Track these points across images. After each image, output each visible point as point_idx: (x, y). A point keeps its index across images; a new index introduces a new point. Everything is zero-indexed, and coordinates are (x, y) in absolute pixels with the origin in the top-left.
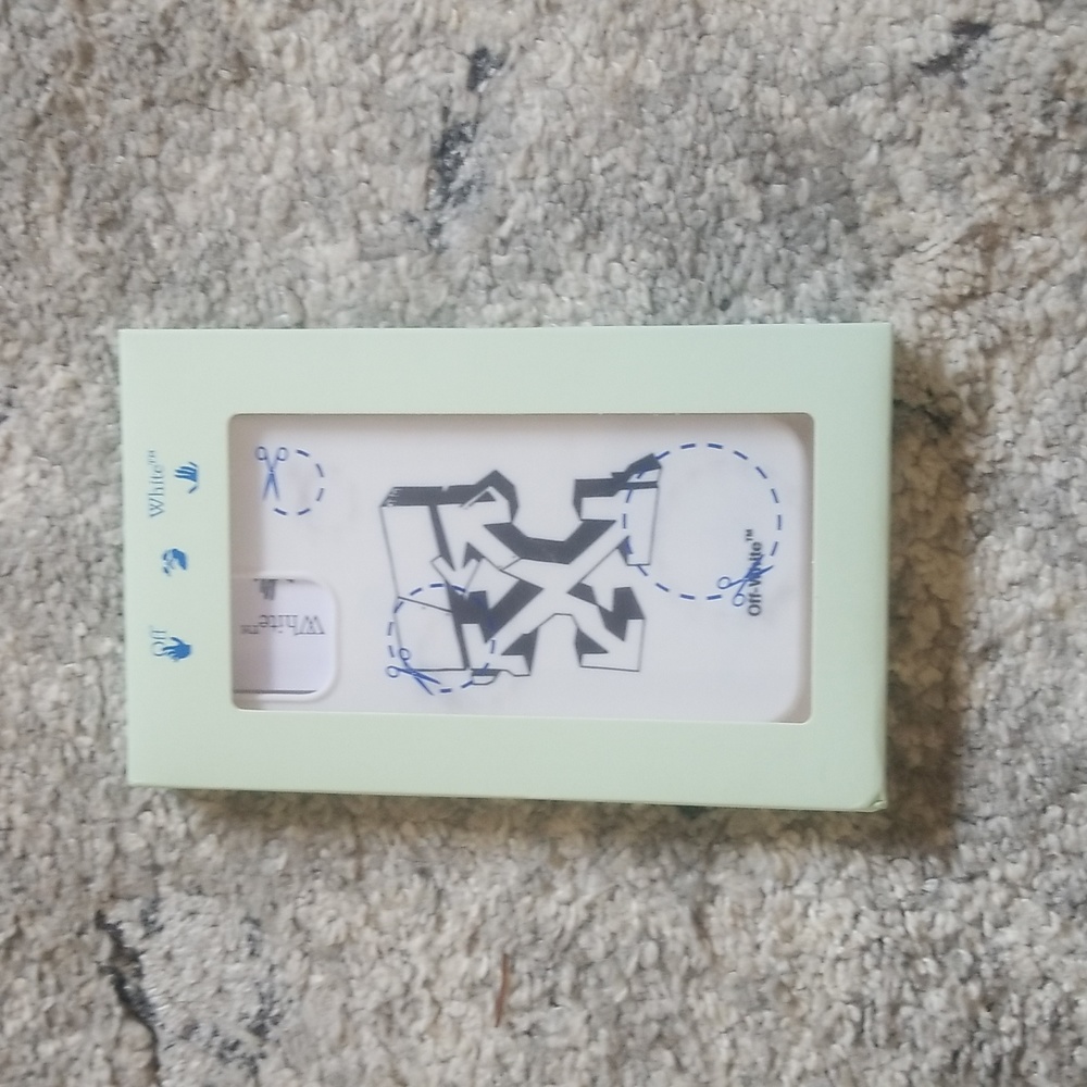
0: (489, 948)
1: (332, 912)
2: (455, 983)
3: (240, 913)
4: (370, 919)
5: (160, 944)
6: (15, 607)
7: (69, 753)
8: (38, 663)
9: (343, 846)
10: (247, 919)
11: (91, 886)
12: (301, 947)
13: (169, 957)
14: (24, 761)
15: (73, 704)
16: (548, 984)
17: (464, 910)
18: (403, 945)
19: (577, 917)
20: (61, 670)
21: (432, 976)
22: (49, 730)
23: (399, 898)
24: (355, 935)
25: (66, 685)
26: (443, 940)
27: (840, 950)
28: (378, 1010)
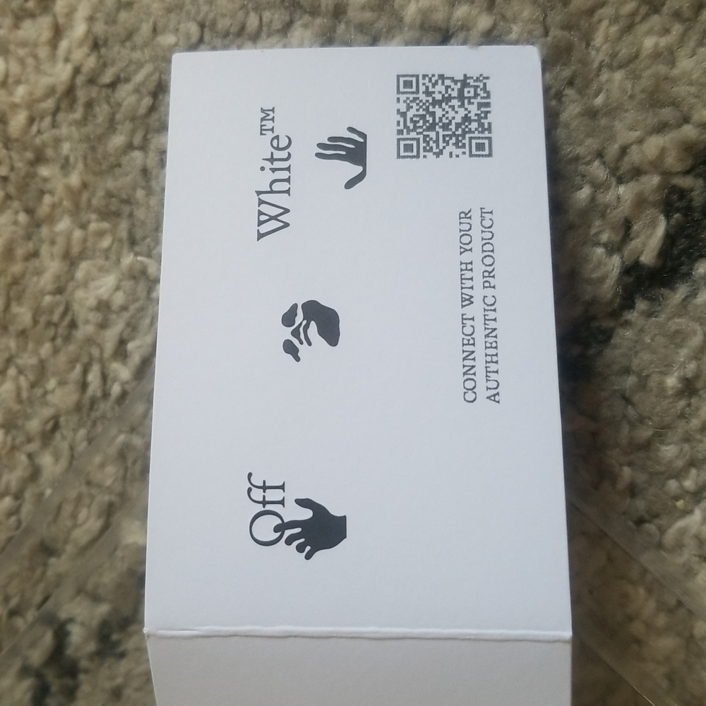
6: (101, 138)
7: (94, 377)
8: (101, 234)
11: (53, 560)
14: (28, 360)
15: (126, 315)
20: (128, 260)
22: (80, 334)
25: (127, 284)
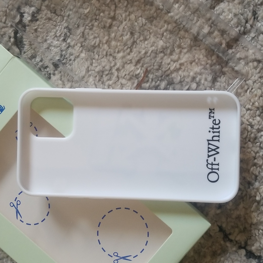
0: (142, 66)
1: (97, 35)
2: (127, 73)
3: (65, 25)
4: (108, 42)
5: (35, 25)
9: (109, 14)
10: (67, 27)
12: (81, 43)
13: (36, 30)
16: (157, 84)
17: (140, 50)
18: (115, 55)
19: (176, 66)
21: (121, 68)
23: (121, 38)
24: (101, 45)
26: (129, 57)
27: (250, 107)
28: (98, 72)
